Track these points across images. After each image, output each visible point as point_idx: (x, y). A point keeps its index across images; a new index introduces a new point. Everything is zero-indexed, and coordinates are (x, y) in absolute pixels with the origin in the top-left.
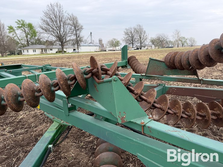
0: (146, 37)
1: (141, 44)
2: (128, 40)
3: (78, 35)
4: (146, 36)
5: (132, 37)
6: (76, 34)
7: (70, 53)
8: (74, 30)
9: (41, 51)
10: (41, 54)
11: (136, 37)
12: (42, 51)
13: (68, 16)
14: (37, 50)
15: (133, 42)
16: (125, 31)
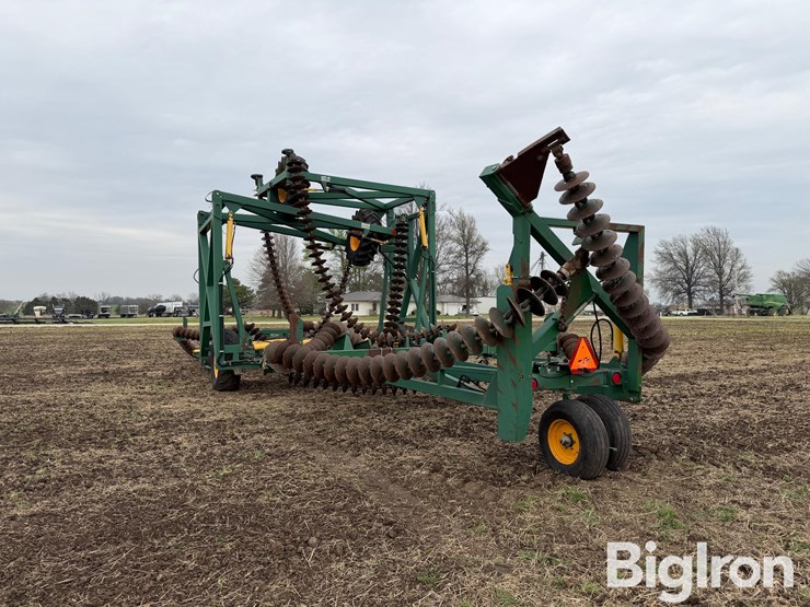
0: (742, 271)
1: (722, 296)
2: (672, 279)
3: (470, 268)
4: (743, 267)
5: (689, 270)
6: (467, 264)
7: (451, 317)
8: (461, 255)
9: (372, 307)
10: (371, 315)
11: (704, 269)
12: (375, 309)
13: (450, 216)
14: (361, 306)
15: (690, 286)
16: (661, 249)
